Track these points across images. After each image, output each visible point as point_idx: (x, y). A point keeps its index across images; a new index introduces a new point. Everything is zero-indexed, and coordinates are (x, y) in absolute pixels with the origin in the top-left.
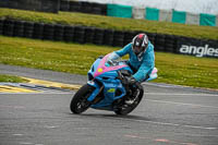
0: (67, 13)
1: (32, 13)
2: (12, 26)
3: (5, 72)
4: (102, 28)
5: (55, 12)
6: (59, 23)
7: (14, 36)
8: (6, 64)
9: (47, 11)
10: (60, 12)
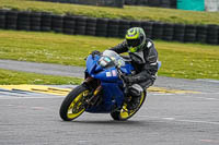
0: (134, 7)
1: (95, 8)
2: (73, 22)
3: (66, 74)
4: (172, 22)
5: (120, 6)
6: (124, 18)
7: (75, 34)
8: (67, 64)
9: (110, 5)
10: (125, 6)
